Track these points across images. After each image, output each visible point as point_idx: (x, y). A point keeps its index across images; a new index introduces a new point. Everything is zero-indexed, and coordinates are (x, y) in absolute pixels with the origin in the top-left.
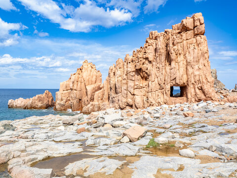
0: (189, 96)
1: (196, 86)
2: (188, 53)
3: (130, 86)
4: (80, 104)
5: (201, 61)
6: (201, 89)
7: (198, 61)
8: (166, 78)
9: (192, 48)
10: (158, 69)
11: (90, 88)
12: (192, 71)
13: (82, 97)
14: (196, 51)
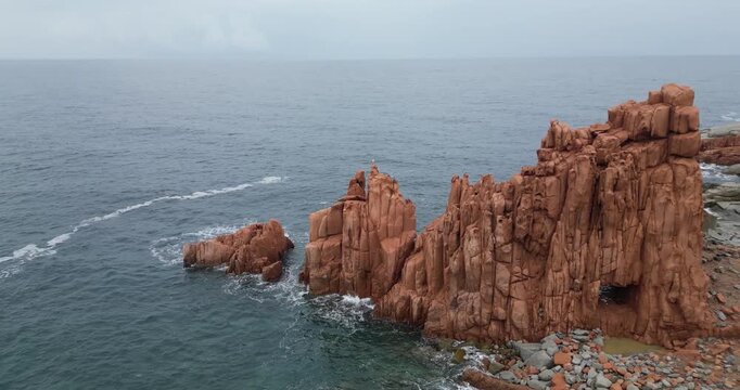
0: (644, 314)
1: (664, 295)
2: (648, 209)
3: (502, 279)
4: (368, 282)
5: (683, 234)
6: (676, 304)
7: (675, 234)
8: (591, 268)
9: (662, 200)
10: (570, 240)
11: (391, 248)
12: (657, 258)
13: (371, 266)
14: (671, 208)
